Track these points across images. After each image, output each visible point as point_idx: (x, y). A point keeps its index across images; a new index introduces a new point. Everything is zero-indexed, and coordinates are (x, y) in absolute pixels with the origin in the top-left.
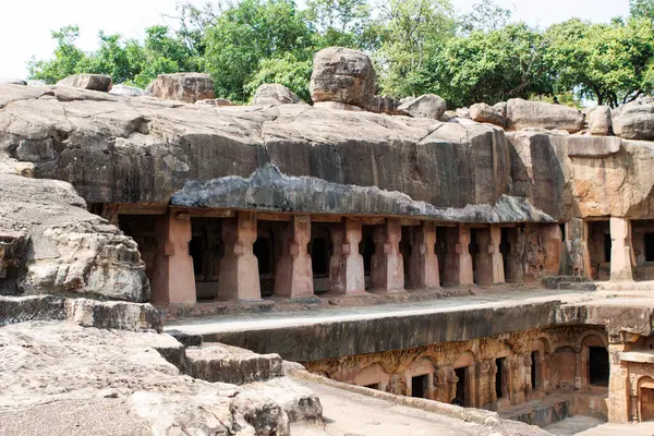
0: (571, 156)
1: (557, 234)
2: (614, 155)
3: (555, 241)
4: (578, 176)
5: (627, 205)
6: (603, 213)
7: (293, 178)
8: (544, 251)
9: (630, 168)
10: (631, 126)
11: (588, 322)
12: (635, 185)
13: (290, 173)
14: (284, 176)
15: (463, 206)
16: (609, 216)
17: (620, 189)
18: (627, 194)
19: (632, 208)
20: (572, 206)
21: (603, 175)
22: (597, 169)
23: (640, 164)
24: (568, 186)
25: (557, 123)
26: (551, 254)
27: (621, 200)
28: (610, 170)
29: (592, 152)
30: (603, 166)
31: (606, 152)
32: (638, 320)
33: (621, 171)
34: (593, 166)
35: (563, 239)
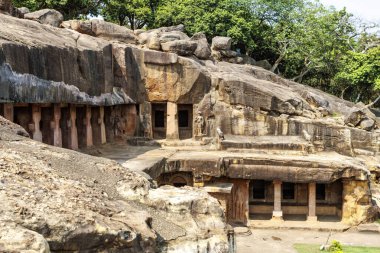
0: (146, 63)
1: (134, 111)
2: (172, 64)
3: (133, 115)
4: (150, 76)
5: (178, 95)
6: (163, 99)
7: (20, 75)
8: (126, 121)
9: (181, 73)
10: (174, 47)
11: (181, 169)
12: (183, 83)
13: (18, 72)
14: (14, 73)
15: (100, 95)
16: (167, 101)
17: (174, 85)
18: (178, 89)
19: (181, 97)
20: (145, 94)
21: (165, 76)
22: (162, 73)
23: (187, 71)
24: (143, 81)
25: (125, 38)
26: (129, 123)
27: (175, 92)
28: (169, 74)
29: (159, 61)
30: (165, 70)
31: (168, 62)
32: (214, 168)
33: (175, 74)
34: (159, 70)
35: (138, 114)
